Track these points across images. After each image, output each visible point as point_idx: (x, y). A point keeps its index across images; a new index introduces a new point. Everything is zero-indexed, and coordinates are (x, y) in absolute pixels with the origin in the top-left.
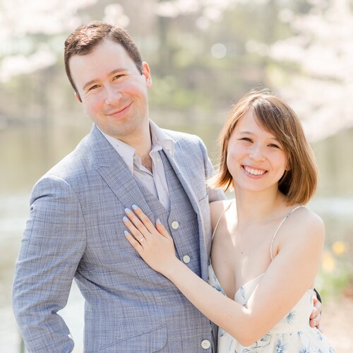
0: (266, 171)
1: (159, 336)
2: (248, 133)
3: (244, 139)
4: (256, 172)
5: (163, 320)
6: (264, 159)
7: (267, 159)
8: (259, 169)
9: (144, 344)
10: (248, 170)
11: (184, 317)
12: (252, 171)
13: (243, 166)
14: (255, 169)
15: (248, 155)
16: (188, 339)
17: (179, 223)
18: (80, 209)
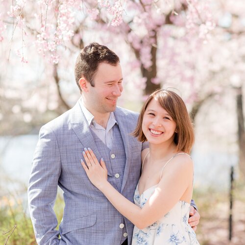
0: (163, 133)
1: (92, 219)
2: (152, 110)
3: (150, 114)
4: (156, 133)
5: (95, 210)
6: (161, 126)
7: (162, 126)
8: (158, 131)
9: (83, 222)
10: (152, 131)
11: (107, 210)
12: (154, 132)
13: (150, 129)
14: (156, 131)
15: (152, 123)
16: (109, 222)
17: (115, 156)
18: (57, 144)
